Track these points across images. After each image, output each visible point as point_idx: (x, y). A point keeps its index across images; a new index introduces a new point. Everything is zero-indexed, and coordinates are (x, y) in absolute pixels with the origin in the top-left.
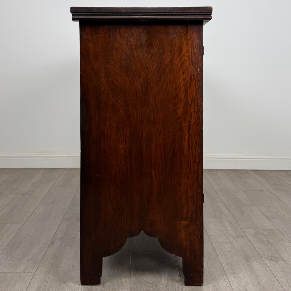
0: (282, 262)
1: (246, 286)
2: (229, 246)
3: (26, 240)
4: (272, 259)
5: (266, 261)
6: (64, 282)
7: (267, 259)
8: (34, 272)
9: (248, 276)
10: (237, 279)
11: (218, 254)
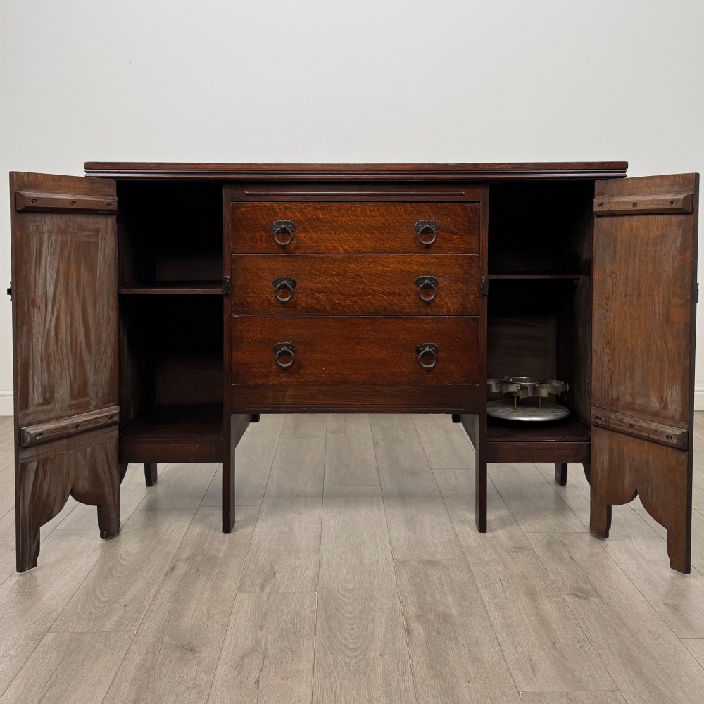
0: (596, 600)
1: (531, 651)
2: (499, 569)
3: (124, 563)
4: (579, 594)
5: (567, 598)
6: (191, 650)
7: (568, 594)
8: (135, 629)
9: (533, 630)
10: (513, 638)
11: (479, 585)
